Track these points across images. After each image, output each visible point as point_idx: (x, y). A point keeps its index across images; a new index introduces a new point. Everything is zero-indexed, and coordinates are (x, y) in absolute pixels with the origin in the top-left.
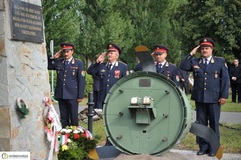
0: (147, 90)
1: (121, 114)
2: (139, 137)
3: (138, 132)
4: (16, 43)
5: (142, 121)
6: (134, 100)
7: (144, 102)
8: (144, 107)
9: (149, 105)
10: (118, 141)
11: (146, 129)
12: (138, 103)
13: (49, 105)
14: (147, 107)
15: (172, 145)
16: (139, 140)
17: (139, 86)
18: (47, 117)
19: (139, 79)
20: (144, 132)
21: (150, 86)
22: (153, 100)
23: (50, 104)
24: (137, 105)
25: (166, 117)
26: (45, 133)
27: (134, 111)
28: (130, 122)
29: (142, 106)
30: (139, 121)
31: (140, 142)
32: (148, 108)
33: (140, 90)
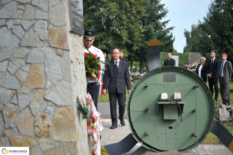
0: (172, 85)
2: (165, 134)
3: (163, 129)
5: (170, 117)
7: (175, 98)
8: (175, 102)
9: (180, 100)
10: (143, 138)
11: (173, 125)
12: (169, 99)
14: (179, 103)
16: (165, 136)
17: (164, 82)
18: (92, 116)
19: (164, 74)
20: (171, 128)
21: (175, 82)
23: (91, 102)
24: (166, 100)
26: (88, 133)
29: (173, 102)
30: (166, 117)
31: (166, 138)
33: (164, 85)
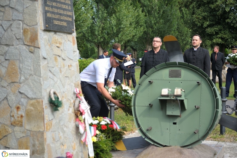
0: (177, 81)
1: (151, 106)
2: (169, 129)
3: (168, 124)
4: (48, 33)
5: (172, 113)
6: (165, 92)
7: (175, 94)
8: (175, 98)
9: (180, 96)
10: (147, 133)
11: (177, 121)
12: (169, 94)
13: (80, 96)
14: (179, 98)
15: (204, 137)
16: (169, 132)
17: (169, 77)
18: (78, 109)
19: (169, 70)
20: (175, 123)
21: (181, 77)
22: (184, 91)
24: (167, 96)
25: (198, 109)
26: (76, 125)
27: (164, 103)
28: (160, 113)
29: (173, 98)
30: (169, 113)
31: (170, 133)
32: (179, 100)
33: (169, 81)
